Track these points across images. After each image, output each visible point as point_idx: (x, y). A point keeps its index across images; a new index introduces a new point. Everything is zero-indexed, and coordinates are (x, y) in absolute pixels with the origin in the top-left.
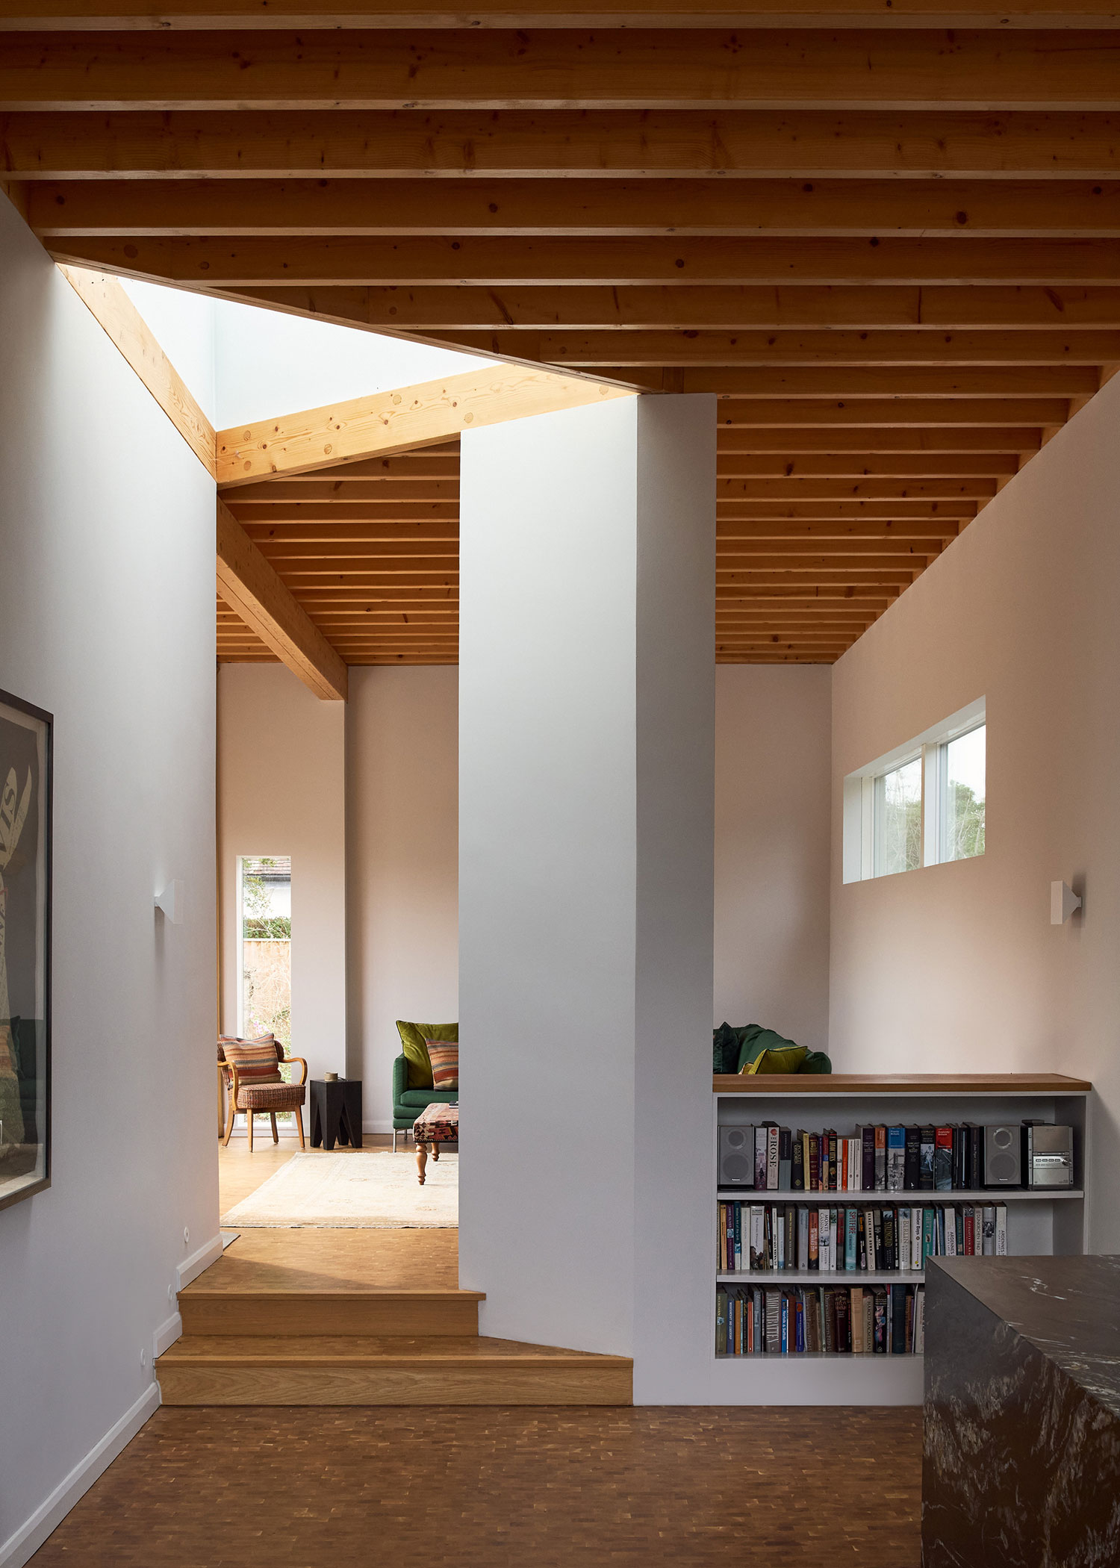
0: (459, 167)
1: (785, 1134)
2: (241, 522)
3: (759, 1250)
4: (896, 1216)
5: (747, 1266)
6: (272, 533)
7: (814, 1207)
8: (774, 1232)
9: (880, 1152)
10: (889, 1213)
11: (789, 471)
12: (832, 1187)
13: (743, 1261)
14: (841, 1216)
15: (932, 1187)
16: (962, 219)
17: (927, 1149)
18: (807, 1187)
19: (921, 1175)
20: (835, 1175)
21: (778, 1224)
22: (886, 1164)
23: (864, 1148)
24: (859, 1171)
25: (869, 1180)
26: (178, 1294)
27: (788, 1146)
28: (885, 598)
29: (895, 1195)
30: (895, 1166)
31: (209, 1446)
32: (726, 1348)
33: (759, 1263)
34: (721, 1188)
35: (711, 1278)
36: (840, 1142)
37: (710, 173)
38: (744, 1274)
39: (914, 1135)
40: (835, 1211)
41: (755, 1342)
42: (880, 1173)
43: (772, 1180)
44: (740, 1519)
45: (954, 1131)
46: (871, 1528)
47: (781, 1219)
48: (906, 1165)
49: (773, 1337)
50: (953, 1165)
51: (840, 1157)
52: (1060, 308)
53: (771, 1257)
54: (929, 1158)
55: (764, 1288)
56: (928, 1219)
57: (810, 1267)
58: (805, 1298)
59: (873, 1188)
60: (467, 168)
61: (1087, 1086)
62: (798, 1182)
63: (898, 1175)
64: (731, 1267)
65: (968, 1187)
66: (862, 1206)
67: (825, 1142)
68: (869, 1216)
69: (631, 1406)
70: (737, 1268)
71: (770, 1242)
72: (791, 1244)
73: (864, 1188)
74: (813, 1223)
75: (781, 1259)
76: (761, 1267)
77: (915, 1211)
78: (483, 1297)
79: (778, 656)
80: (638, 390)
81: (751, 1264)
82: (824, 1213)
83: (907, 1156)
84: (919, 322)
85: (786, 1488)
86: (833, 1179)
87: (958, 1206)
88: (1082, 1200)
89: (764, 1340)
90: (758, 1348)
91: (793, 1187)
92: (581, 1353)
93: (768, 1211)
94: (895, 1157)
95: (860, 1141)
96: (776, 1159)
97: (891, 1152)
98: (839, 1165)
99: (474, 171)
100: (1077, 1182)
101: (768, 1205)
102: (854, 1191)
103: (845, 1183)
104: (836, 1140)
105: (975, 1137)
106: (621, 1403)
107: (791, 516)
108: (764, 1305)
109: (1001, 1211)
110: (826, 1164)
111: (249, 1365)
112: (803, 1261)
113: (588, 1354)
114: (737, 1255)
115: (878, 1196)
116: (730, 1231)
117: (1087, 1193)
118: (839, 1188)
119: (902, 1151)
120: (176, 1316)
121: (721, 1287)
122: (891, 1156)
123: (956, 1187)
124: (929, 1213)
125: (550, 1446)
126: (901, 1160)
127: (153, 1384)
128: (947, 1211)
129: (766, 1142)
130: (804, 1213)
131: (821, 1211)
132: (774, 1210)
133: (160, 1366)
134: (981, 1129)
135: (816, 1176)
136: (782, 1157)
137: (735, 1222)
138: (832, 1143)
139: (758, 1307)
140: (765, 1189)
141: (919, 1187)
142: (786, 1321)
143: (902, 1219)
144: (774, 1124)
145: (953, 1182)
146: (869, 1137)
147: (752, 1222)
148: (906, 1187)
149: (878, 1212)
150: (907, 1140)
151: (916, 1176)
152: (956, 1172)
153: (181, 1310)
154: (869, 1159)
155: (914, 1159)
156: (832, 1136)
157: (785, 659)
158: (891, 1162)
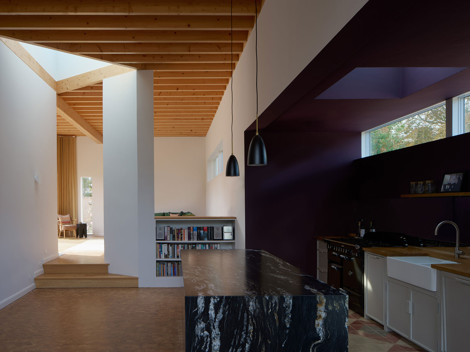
0: (74, 12)
1: (171, 229)
2: (66, 102)
3: (166, 254)
4: (196, 246)
5: (164, 257)
6: (74, 105)
7: (178, 244)
8: (170, 250)
9: (192, 232)
10: (194, 246)
11: (178, 89)
12: (181, 240)
13: (163, 256)
14: (184, 246)
15: (203, 240)
16: (189, 26)
17: (202, 232)
18: (176, 240)
19: (200, 237)
20: (182, 237)
21: (170, 248)
22: (193, 235)
23: (188, 231)
24: (187, 236)
25: (189, 238)
26: (43, 265)
27: (172, 231)
28: (211, 121)
29: (195, 241)
30: (195, 235)
31: (41, 296)
32: (158, 275)
33: (166, 256)
34: (157, 240)
35: (155, 260)
36: (183, 230)
37: (129, 14)
38: (163, 258)
39: (199, 229)
40: (182, 245)
41: (165, 274)
42: (192, 237)
43: (168, 238)
44: (148, 310)
45: (208, 228)
46: (175, 311)
47: (171, 247)
48: (197, 235)
49: (169, 273)
50: (207, 235)
51: (183, 233)
52: (220, 49)
53: (169, 255)
54: (202, 233)
55: (168, 262)
56: (202, 247)
57: (177, 257)
58: (176, 264)
59: (190, 240)
60: (75, 12)
61: (235, 218)
62: (174, 239)
63: (196, 237)
64: (160, 257)
65: (211, 240)
66: (188, 244)
67: (180, 231)
68: (190, 246)
69: (138, 287)
70: (162, 257)
71: (169, 252)
72: (173, 252)
73: (188, 240)
74: (178, 248)
75: (171, 256)
76: (167, 257)
77: (200, 245)
78: (109, 264)
79: (193, 135)
80: (136, 69)
81: (165, 257)
82: (180, 246)
83: (198, 233)
84: (190, 52)
85: (162, 303)
86: (181, 238)
87: (209, 244)
88: (235, 242)
89: (167, 273)
90: (166, 275)
91: (173, 240)
92: (128, 276)
93: (168, 245)
94: (195, 233)
95: (187, 230)
96: (169, 234)
97: (194, 232)
98: (183, 235)
99: (78, 13)
100: (234, 238)
101: (168, 244)
102: (186, 240)
103: (184, 239)
104: (182, 230)
105: (212, 229)
106: (136, 287)
107: (182, 100)
108: (167, 266)
109: (219, 245)
110: (180, 235)
111: (55, 279)
112: (176, 256)
113: (129, 276)
114: (161, 255)
115: (191, 241)
116: (160, 249)
117: (236, 241)
118: (183, 240)
119: (196, 232)
120: (42, 269)
121: (157, 261)
122: (194, 233)
123: (208, 240)
124: (203, 245)
125: (115, 295)
126: (196, 234)
127: (34, 283)
128: (207, 245)
129: (167, 230)
130: (176, 246)
131: (179, 245)
132: (169, 245)
133: (36, 279)
134: (213, 227)
135: (178, 237)
136: (170, 233)
137: (161, 248)
138: (181, 230)
139: (166, 266)
140: (167, 240)
141: (200, 240)
142: (172, 269)
143: (197, 247)
144: (169, 226)
145: (208, 238)
146: (189, 229)
147: (165, 247)
148: (197, 240)
149: (192, 245)
150: (197, 230)
151: (199, 237)
152: (208, 237)
153: (44, 268)
154: (189, 234)
155: (199, 234)
156: (181, 229)
157: (195, 136)
158: (194, 234)
